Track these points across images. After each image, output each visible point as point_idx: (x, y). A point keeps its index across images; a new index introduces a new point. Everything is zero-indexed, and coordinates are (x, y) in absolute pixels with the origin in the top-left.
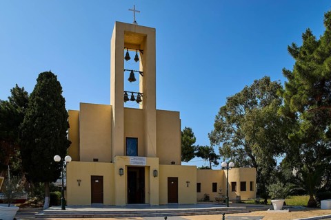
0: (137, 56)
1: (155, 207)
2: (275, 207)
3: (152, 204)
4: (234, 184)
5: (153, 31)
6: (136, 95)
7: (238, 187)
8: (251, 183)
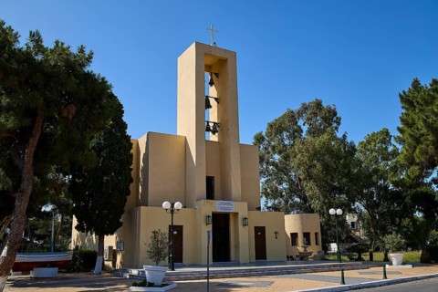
0: (211, 79)
1: (245, 265)
2: (394, 262)
3: (241, 261)
4: (294, 235)
5: (234, 55)
6: (211, 125)
7: (300, 239)
8: (316, 234)
